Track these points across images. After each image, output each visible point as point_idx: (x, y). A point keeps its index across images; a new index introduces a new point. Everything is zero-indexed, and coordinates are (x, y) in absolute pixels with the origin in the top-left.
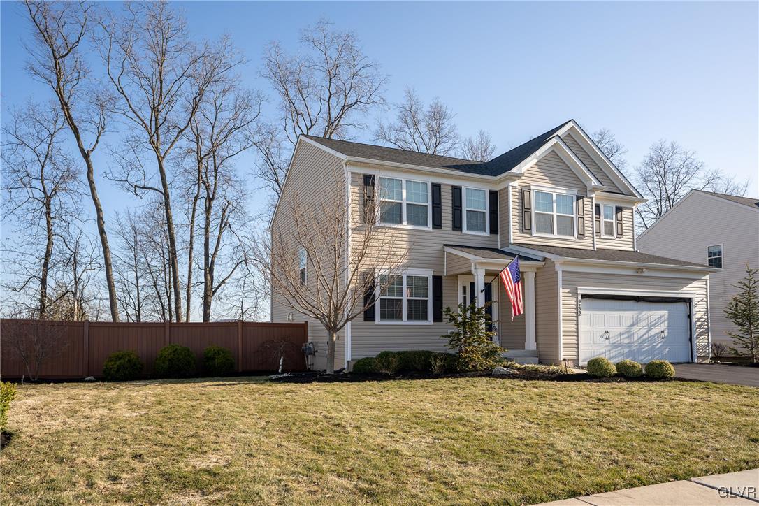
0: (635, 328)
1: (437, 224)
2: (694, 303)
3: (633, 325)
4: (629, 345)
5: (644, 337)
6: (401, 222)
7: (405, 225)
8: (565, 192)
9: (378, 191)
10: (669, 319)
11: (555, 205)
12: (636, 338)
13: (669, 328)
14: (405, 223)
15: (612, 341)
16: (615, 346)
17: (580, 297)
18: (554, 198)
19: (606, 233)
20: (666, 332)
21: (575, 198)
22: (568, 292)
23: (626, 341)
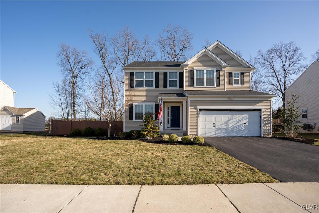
0: (230, 122)
1: (157, 86)
2: (262, 111)
3: (229, 121)
4: (226, 129)
5: (235, 126)
6: (143, 87)
7: (144, 88)
8: (210, 69)
9: (134, 77)
10: (249, 118)
11: (205, 75)
12: (230, 126)
13: (248, 122)
14: (144, 87)
15: (216, 127)
16: (218, 129)
17: (198, 110)
18: (205, 72)
19: (235, 83)
20: (247, 124)
21: (215, 71)
22: (193, 108)
23: (225, 127)
